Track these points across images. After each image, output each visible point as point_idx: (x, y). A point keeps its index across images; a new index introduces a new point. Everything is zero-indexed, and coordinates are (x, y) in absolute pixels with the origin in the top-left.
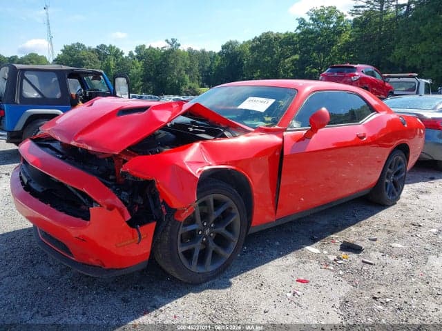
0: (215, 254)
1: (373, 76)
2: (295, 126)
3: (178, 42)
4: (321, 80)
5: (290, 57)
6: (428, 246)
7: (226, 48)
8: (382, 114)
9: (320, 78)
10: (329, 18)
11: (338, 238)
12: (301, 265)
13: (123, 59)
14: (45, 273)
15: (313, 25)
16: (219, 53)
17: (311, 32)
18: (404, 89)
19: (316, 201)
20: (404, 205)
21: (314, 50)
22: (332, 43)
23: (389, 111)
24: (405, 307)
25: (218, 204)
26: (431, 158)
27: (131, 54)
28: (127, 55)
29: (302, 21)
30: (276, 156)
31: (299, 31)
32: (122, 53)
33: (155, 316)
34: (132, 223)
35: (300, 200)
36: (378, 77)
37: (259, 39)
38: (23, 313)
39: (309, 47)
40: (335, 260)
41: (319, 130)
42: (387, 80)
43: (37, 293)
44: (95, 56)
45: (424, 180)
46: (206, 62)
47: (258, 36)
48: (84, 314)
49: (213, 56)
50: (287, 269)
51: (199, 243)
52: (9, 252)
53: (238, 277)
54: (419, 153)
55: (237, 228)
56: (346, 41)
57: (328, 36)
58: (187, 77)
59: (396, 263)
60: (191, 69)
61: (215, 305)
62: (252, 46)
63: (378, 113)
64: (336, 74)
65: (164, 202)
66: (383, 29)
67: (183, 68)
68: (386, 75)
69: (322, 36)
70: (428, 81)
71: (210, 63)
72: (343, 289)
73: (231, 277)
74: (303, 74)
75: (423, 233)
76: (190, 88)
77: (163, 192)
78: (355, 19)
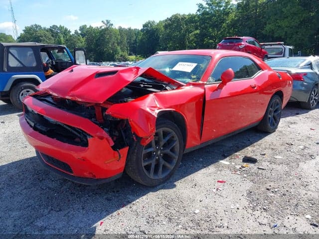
0: (164, 167)
1: (254, 45)
2: (211, 81)
3: (111, 22)
4: (218, 49)
5: (193, 32)
6: (298, 157)
7: (146, 27)
8: (266, 71)
9: (218, 47)
10: (220, 3)
11: (241, 154)
12: (219, 172)
13: (71, 36)
14: (50, 186)
15: (209, 8)
16: (142, 30)
17: (207, 13)
18: (274, 53)
19: (224, 131)
20: (281, 132)
21: (210, 27)
22: (223, 21)
23: (270, 69)
24: (287, 194)
25: (165, 134)
26: (296, 100)
27: (76, 32)
28: (74, 33)
29: (201, 6)
30: (201, 102)
31: (198, 13)
32: (69, 32)
33: (131, 208)
34: (114, 148)
35: (213, 131)
36: (257, 46)
37: (170, 19)
38: (42, 210)
39: (206, 24)
40: (240, 168)
41: (228, 83)
42: (263, 47)
43: (48, 198)
44: (49, 34)
45: (292, 115)
46: (132, 37)
47: (169, 18)
48: (83, 209)
49: (137, 33)
50: (210, 175)
51: (154, 160)
52: (21, 174)
53: (179, 181)
54: (289, 97)
55: (177, 149)
56: (232, 19)
57: (219, 16)
58: (119, 48)
59: (279, 168)
60: (121, 42)
61: (167, 199)
62: (166, 25)
63: (263, 70)
64: (228, 44)
65: (134, 134)
66: (258, 11)
67: (116, 41)
68: (262, 44)
69: (215, 16)
70: (291, 47)
71: (135, 37)
72: (248, 185)
73: (175, 182)
74: (203, 44)
75: (294, 149)
76: (121, 56)
77: (134, 127)
78: (238, 3)
